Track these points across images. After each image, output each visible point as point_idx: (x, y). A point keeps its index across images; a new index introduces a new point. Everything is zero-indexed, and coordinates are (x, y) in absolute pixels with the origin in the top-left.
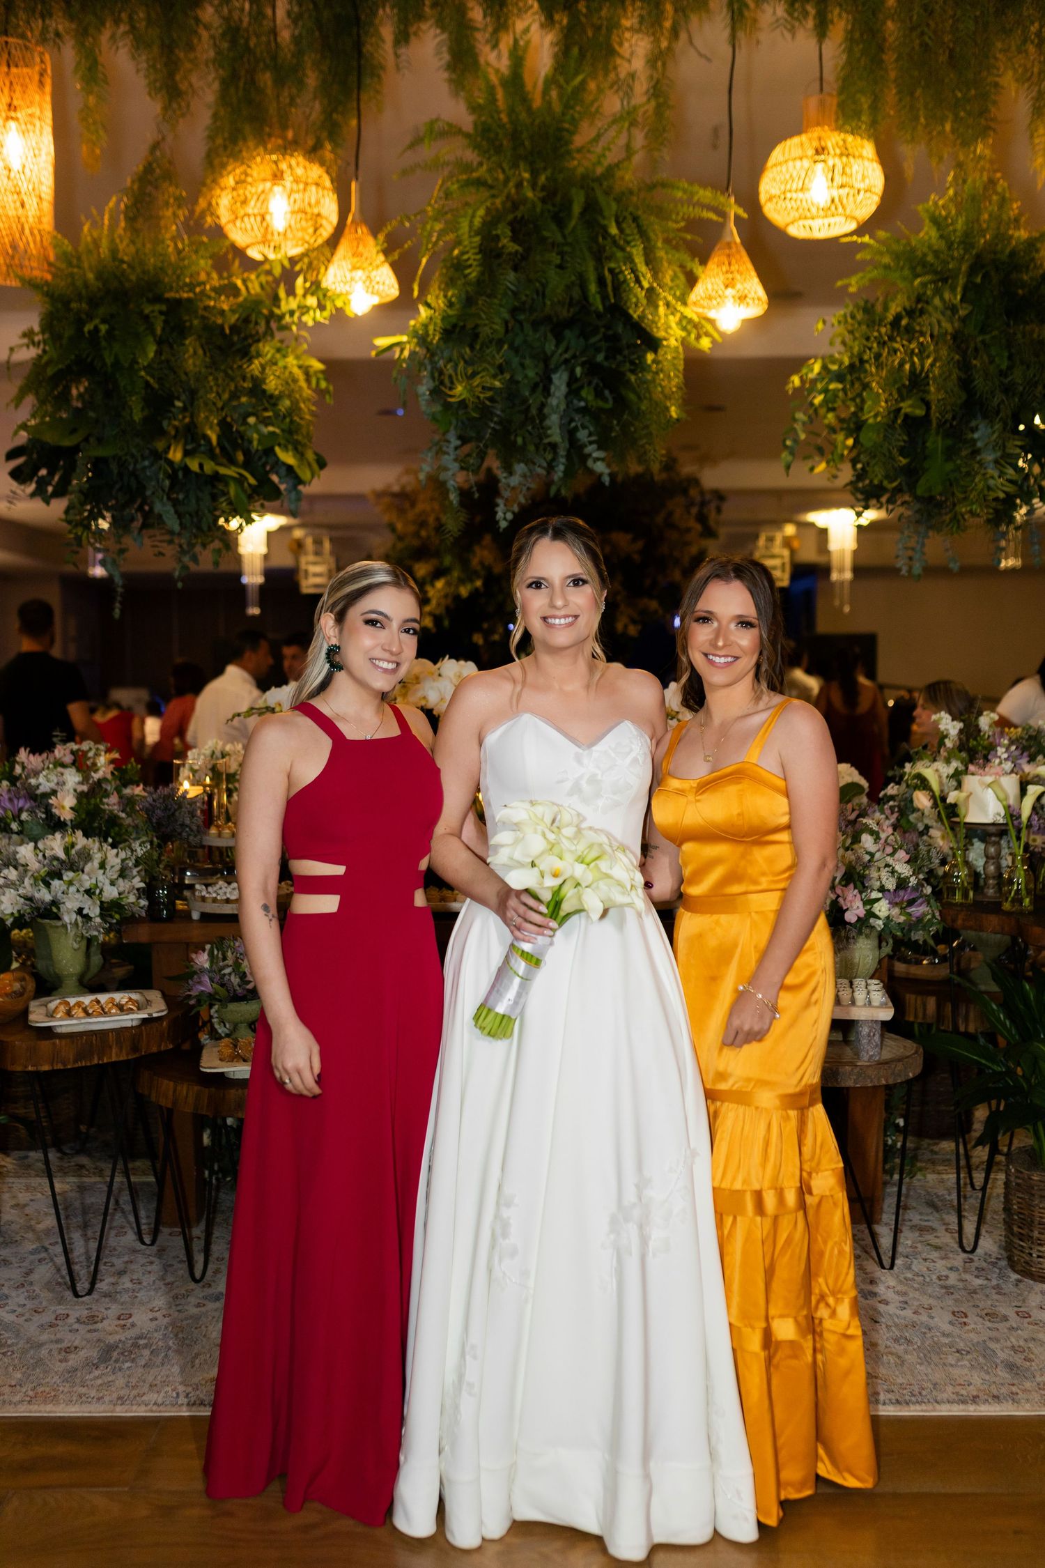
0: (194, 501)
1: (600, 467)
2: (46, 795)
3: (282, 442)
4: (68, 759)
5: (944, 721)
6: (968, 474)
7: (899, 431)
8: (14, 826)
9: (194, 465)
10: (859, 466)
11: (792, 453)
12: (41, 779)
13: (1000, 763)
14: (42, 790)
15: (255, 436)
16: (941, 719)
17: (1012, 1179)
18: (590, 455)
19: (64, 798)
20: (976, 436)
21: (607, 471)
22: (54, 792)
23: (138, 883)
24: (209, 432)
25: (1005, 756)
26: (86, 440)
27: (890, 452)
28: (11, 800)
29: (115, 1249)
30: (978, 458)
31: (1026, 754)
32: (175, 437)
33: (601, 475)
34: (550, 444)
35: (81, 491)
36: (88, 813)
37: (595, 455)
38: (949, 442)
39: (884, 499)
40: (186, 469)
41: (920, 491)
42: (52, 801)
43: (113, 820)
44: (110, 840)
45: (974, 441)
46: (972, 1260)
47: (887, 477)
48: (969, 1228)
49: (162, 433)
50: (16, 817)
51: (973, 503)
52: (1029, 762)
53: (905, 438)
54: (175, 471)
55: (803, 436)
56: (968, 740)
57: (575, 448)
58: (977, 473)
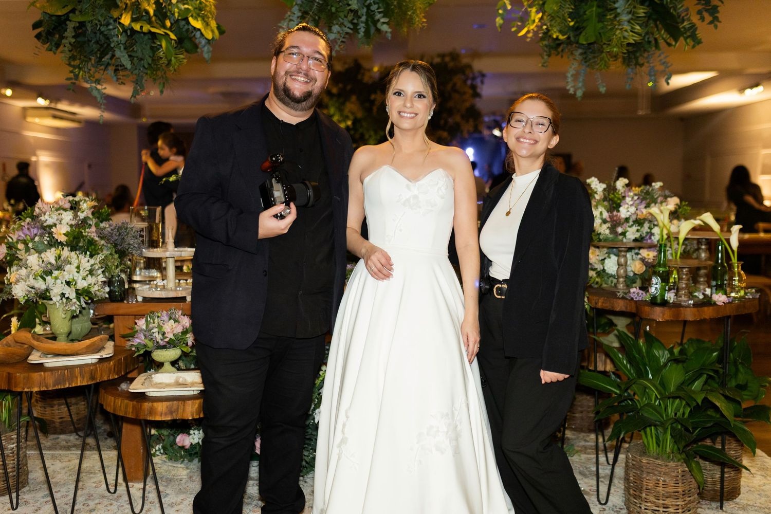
0: (140, 50)
1: (385, 28)
2: (50, 227)
3: (194, 15)
4: (68, 206)
5: (594, 183)
6: (611, 29)
7: (569, 3)
8: (30, 245)
9: (137, 27)
10: (545, 27)
11: (503, 19)
12: (46, 217)
13: (628, 208)
14: (48, 223)
15: (176, 10)
16: (593, 181)
17: (630, 461)
18: (378, 20)
19: (61, 229)
20: (616, 5)
21: (390, 30)
22: (55, 225)
23: (101, 278)
24: (148, 8)
25: (631, 203)
26: (73, 11)
27: (563, 15)
28: (28, 229)
29: (92, 496)
30: (618, 19)
31: (644, 202)
32: (126, 8)
33: (386, 32)
34: (351, 10)
35: (70, 43)
36: (74, 238)
37: (382, 20)
38: (600, 10)
39: (560, 49)
40: (132, 29)
41: (582, 40)
42: (54, 230)
43: (91, 242)
44: (88, 253)
45: (616, 9)
46: (604, 510)
47: (560, 32)
48: (603, 489)
49: (116, 6)
50: (32, 239)
51: (614, 47)
52: (646, 207)
53: (573, 7)
54: (125, 31)
55: (509, 7)
56: (609, 195)
57: (370, 15)
58: (617, 29)
